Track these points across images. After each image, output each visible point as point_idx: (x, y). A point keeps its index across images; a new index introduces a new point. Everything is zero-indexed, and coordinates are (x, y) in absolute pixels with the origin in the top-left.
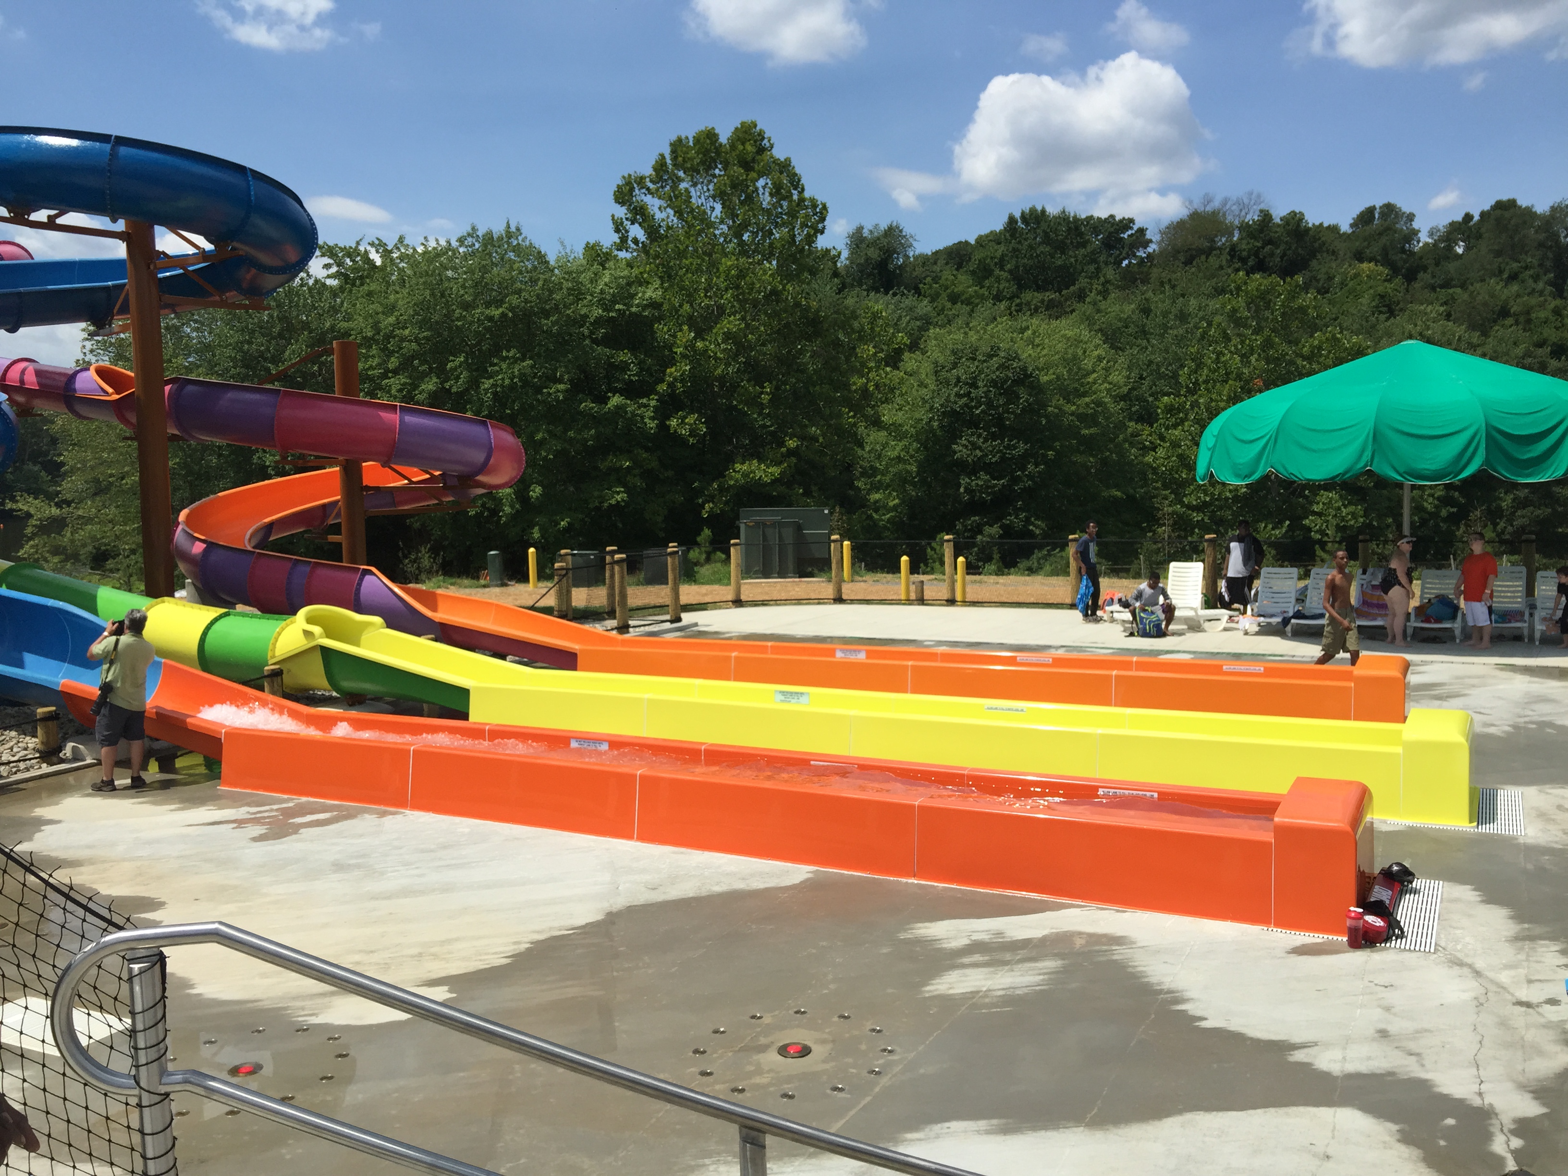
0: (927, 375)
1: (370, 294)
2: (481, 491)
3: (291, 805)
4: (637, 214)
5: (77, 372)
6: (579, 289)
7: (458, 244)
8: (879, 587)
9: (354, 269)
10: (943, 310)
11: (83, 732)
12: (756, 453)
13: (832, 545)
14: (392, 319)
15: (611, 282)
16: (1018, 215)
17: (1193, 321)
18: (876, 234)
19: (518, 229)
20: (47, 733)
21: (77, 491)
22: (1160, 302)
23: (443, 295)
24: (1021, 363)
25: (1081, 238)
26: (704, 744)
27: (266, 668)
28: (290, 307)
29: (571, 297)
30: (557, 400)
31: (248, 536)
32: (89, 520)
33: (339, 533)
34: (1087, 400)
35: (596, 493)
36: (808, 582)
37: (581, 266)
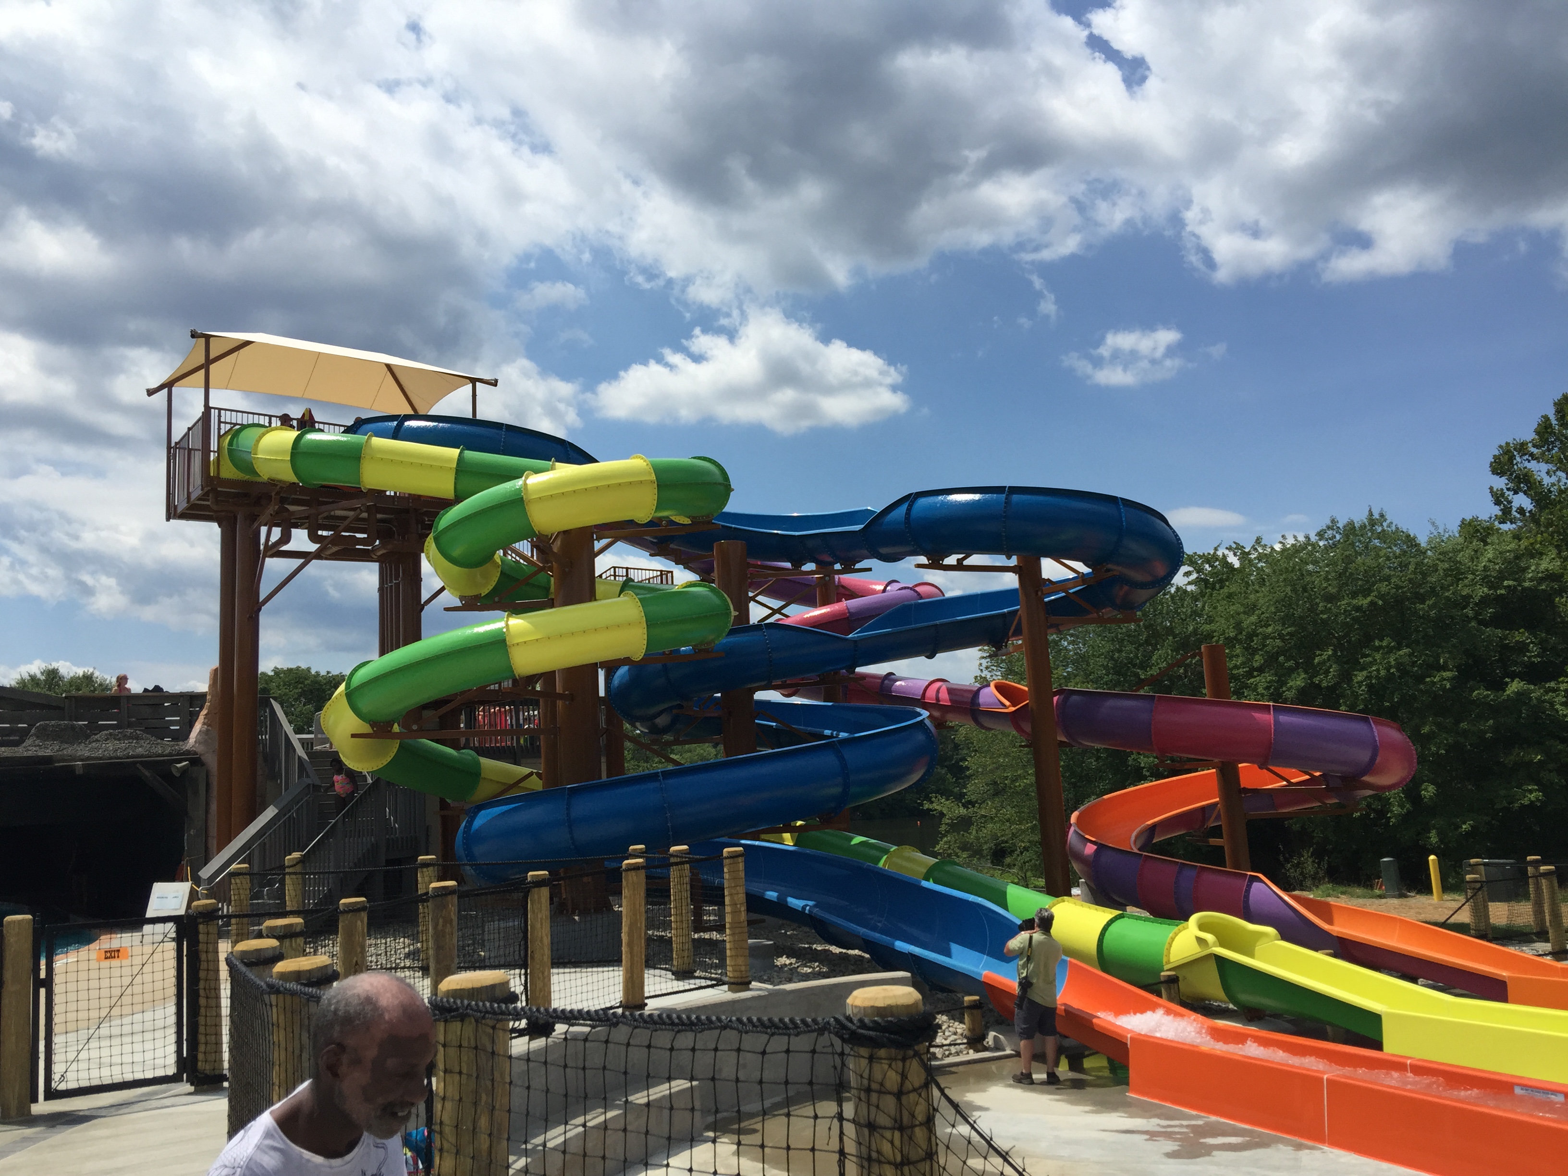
1: (1230, 596)
2: (1370, 792)
3: (1200, 1122)
4: (1520, 483)
5: (980, 689)
6: (1457, 569)
7: (1317, 538)
9: (1211, 574)
11: (1003, 1022)
14: (1253, 618)
15: (1496, 557)
19: (1382, 516)
20: (973, 1021)
21: (980, 793)
23: (1305, 590)
27: (1162, 974)
28: (1155, 615)
29: (1449, 579)
30: (1443, 689)
31: (1133, 838)
32: (990, 819)
33: (1221, 837)
35: (1503, 792)
37: (1458, 544)
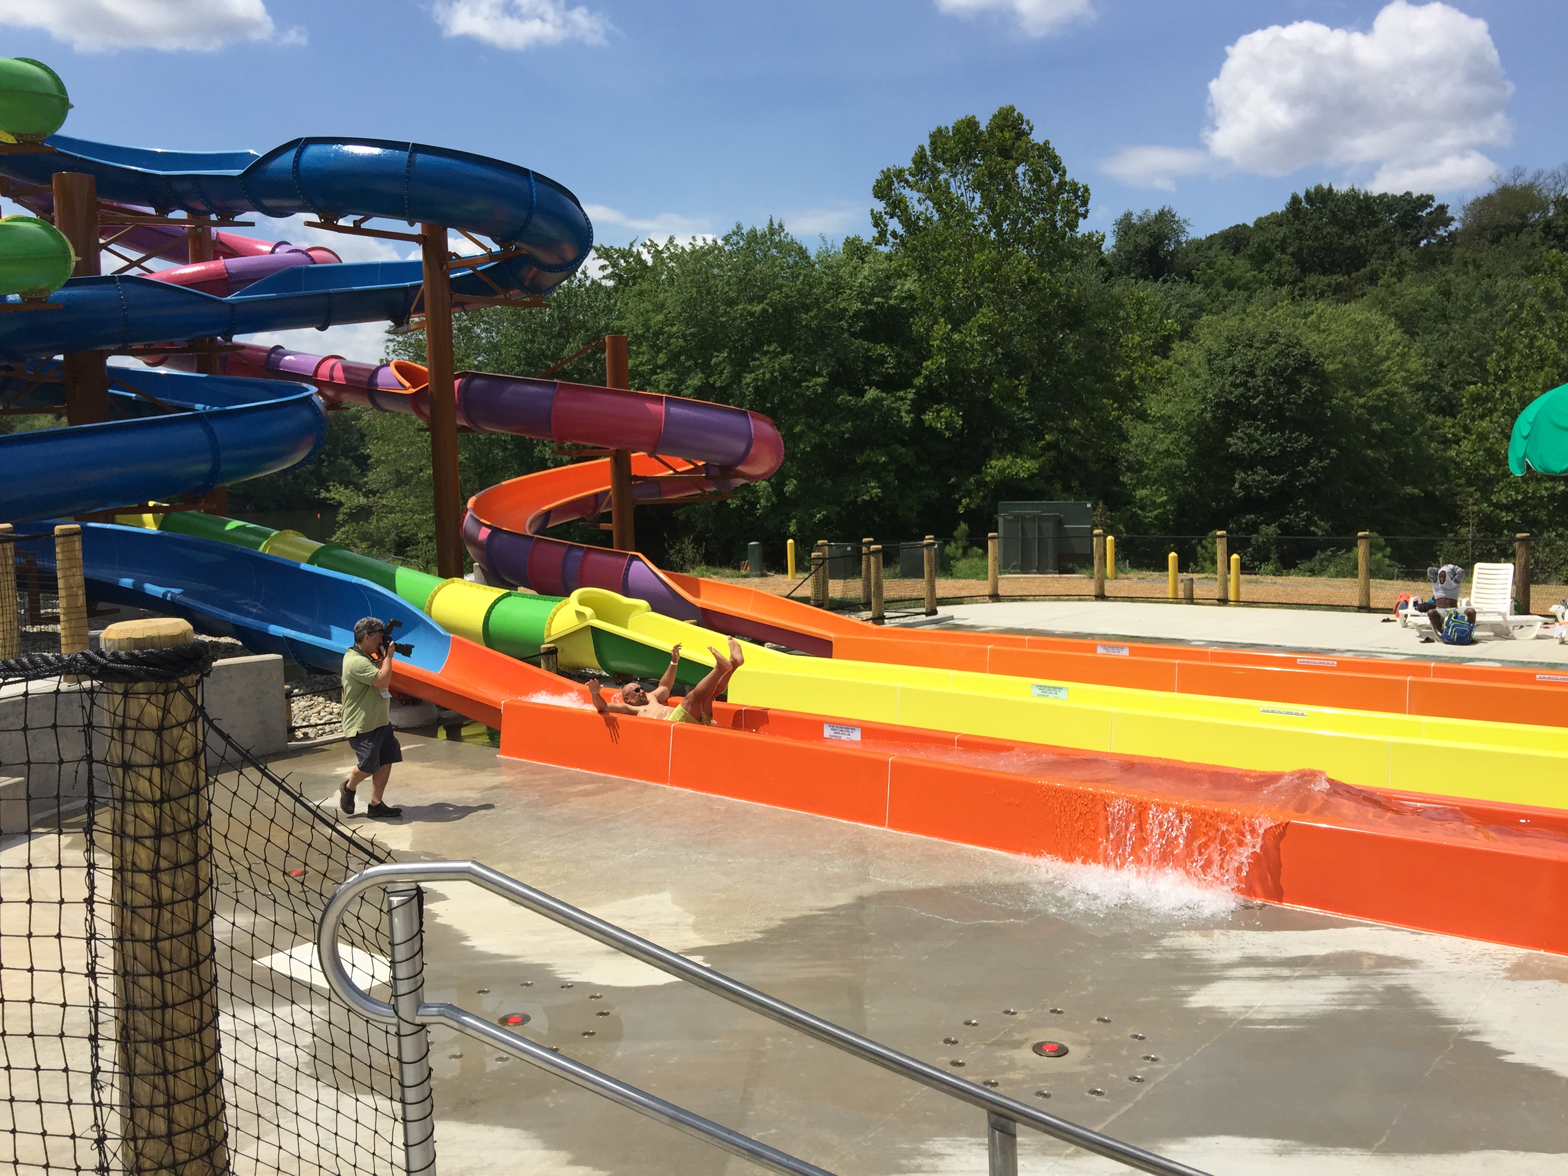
0: (1199, 364)
1: (641, 293)
2: (740, 482)
3: (561, 774)
4: (896, 208)
5: (378, 368)
6: (839, 283)
7: (723, 242)
8: (1145, 584)
9: (628, 270)
10: (1218, 295)
12: (1014, 446)
13: (1095, 539)
14: (660, 317)
15: (870, 275)
16: (1302, 195)
17: (1500, 304)
18: (1146, 220)
19: (781, 226)
21: (381, 482)
22: (1462, 284)
23: (708, 293)
24: (1303, 350)
25: (1373, 217)
26: (958, 734)
27: (543, 646)
28: (569, 308)
29: (831, 291)
30: (815, 393)
31: (528, 523)
32: (392, 510)
33: (610, 522)
34: (1379, 390)
35: (851, 488)
36: (1069, 578)
37: (841, 260)
